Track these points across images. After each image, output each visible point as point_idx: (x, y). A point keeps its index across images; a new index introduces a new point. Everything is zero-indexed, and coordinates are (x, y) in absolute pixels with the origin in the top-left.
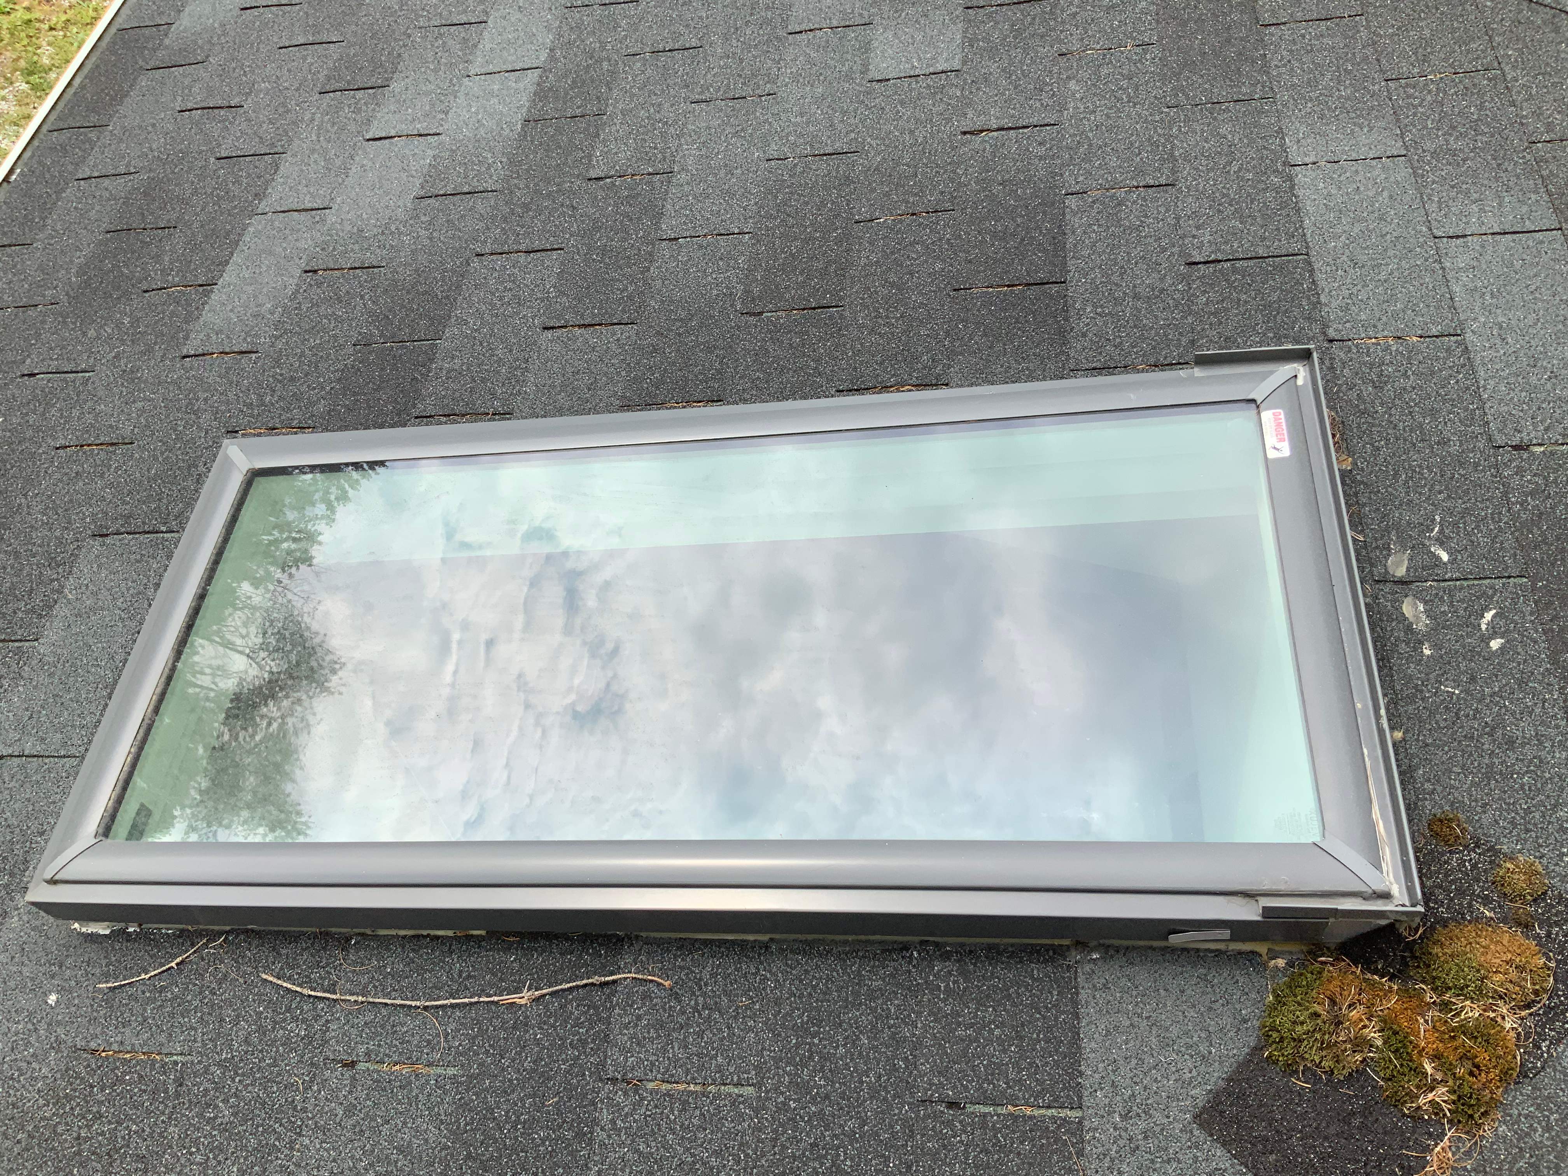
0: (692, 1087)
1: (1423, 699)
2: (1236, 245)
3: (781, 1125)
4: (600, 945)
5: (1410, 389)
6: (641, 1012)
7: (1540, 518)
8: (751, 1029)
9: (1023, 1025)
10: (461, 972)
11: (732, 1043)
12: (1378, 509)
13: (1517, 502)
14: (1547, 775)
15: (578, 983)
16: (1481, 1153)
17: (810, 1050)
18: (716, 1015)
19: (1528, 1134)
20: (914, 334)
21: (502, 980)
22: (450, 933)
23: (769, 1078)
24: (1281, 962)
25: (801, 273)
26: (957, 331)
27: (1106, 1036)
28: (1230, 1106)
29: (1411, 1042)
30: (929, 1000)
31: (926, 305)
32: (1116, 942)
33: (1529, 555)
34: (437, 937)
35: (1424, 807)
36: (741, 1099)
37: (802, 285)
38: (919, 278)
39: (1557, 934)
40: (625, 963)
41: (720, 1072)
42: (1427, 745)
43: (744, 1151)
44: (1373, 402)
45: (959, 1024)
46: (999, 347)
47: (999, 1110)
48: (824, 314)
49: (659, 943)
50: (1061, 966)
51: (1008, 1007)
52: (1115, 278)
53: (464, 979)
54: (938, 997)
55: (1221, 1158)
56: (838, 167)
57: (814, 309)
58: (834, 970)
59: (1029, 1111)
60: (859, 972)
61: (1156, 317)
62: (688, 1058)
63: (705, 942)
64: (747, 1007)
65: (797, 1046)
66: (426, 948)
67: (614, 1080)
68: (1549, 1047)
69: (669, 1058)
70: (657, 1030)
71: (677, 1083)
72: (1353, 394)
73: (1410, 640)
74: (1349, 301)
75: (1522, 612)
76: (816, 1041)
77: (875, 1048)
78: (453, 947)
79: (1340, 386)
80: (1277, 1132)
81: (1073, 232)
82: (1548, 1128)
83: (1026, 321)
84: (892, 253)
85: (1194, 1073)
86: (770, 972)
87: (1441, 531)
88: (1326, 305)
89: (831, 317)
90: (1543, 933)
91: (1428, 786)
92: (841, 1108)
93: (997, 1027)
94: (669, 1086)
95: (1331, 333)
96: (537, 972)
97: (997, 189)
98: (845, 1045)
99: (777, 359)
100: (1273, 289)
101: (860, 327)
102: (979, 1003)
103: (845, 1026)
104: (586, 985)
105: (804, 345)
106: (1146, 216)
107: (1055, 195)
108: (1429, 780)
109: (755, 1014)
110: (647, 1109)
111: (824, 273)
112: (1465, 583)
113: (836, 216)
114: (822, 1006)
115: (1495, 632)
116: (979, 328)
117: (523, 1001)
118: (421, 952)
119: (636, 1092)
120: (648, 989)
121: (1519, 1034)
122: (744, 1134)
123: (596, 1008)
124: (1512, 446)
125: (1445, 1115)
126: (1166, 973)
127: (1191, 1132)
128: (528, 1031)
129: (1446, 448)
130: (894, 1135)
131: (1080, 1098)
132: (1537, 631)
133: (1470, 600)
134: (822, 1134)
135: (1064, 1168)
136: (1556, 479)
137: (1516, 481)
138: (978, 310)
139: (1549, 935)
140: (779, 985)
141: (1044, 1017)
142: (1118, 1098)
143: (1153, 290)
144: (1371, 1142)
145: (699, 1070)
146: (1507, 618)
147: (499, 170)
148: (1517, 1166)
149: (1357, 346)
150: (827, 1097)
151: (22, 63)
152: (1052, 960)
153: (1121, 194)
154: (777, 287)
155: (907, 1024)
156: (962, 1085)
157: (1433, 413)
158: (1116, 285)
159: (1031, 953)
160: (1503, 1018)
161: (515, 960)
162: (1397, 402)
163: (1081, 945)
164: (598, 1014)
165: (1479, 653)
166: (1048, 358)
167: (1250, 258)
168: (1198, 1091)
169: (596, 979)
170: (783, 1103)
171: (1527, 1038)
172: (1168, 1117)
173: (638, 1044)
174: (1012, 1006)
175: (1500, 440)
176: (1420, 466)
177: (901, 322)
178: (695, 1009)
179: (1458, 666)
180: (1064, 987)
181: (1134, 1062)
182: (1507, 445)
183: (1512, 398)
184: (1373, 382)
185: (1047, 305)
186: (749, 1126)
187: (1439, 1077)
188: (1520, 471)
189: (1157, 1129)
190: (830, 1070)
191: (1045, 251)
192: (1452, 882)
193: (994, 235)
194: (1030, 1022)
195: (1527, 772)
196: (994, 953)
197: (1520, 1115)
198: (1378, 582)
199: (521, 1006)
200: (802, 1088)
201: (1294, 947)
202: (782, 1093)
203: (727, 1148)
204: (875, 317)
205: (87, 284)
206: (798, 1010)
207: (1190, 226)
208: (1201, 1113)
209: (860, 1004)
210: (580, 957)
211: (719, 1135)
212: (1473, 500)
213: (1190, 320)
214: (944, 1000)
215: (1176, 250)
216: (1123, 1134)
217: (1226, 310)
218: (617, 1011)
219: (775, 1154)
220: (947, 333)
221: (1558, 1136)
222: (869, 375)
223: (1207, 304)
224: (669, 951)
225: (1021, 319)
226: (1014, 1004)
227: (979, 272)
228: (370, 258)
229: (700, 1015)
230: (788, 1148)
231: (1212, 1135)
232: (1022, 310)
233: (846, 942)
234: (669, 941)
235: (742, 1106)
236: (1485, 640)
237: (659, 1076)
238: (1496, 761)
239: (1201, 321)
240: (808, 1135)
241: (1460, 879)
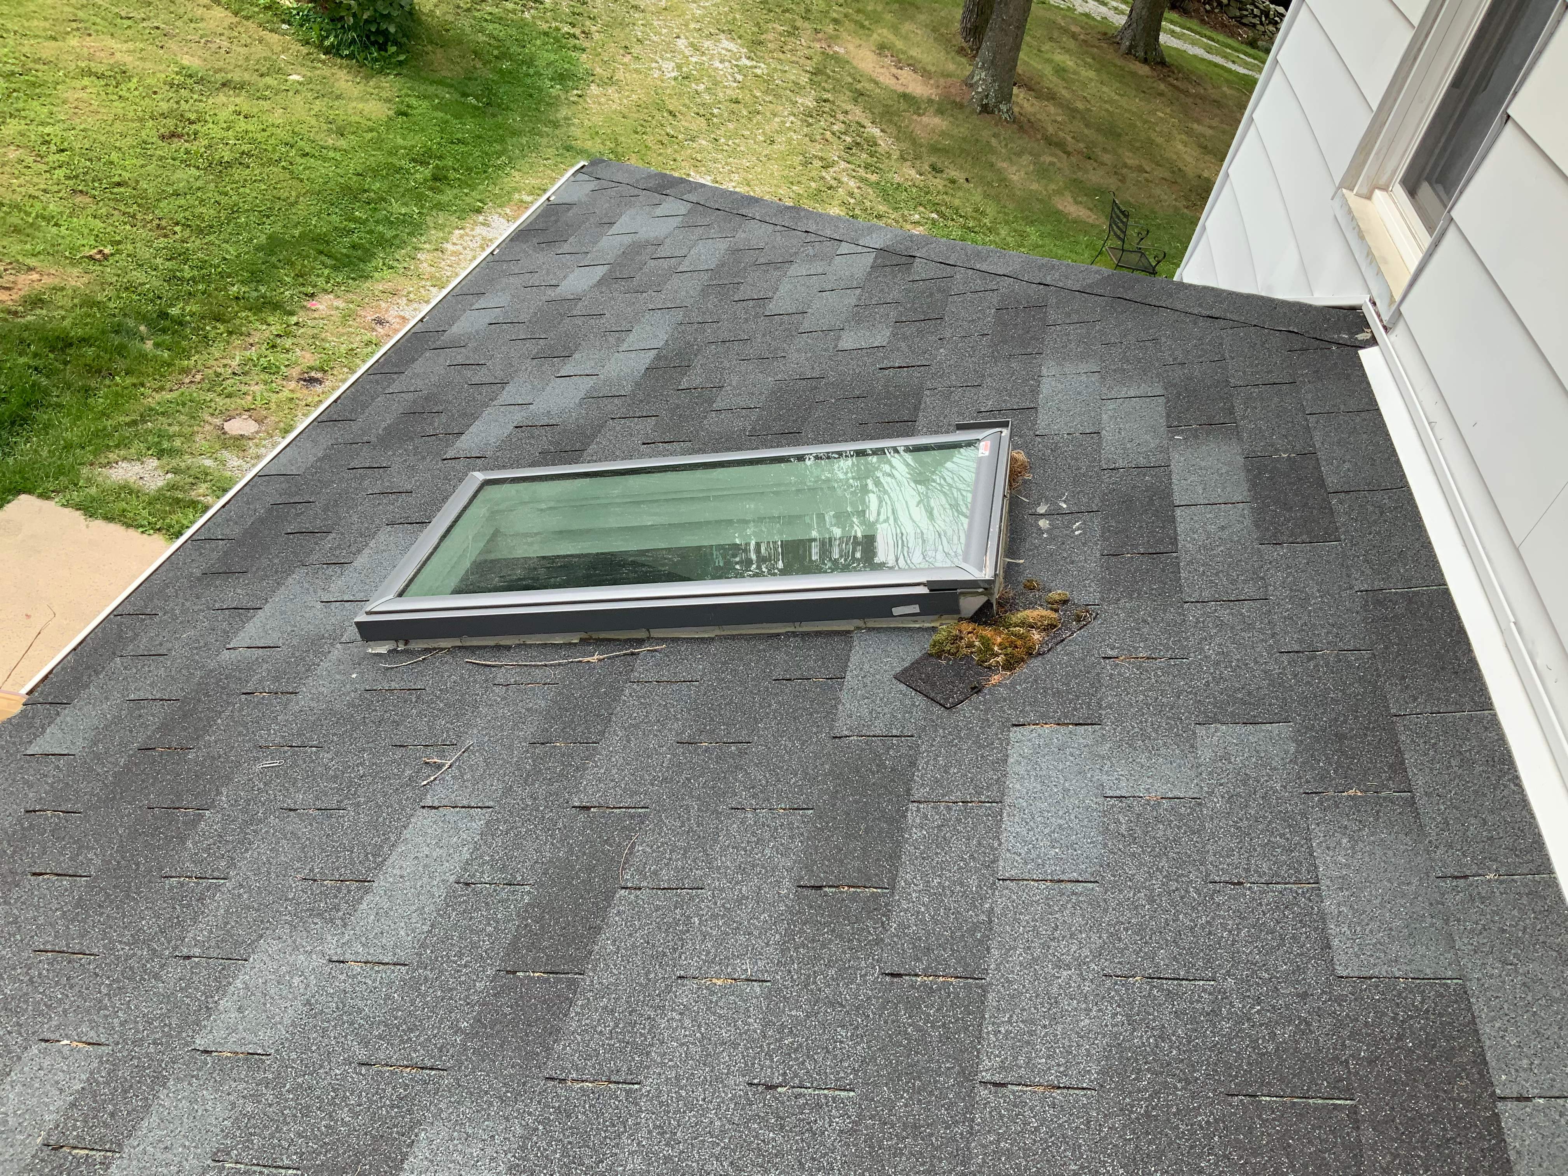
1: (1037, 550)
2: (1003, 405)
5: (1068, 451)
6: (650, 661)
7: (1113, 491)
8: (701, 664)
9: (826, 655)
10: (565, 655)
11: (691, 669)
12: (1039, 491)
13: (1105, 487)
14: (1085, 571)
16: (1013, 677)
17: (727, 668)
18: (685, 661)
19: (1035, 671)
22: (562, 642)
24: (944, 627)
25: (783, 421)
27: (862, 655)
28: (911, 672)
30: (785, 650)
32: (873, 624)
33: (1103, 504)
37: (783, 425)
38: (843, 421)
39: (1068, 614)
44: (1049, 456)
47: (809, 680)
50: (848, 636)
51: (821, 650)
52: (941, 419)
55: (904, 689)
56: (812, 383)
57: (786, 433)
58: (743, 643)
59: (822, 680)
62: (670, 674)
64: (701, 658)
65: (721, 667)
67: (634, 682)
68: (1052, 645)
69: (660, 674)
70: (656, 666)
72: (1040, 453)
73: (1038, 532)
74: (1051, 423)
75: (1094, 522)
76: (730, 665)
77: (757, 666)
79: (1036, 450)
80: (928, 677)
81: (925, 403)
82: (1045, 670)
84: (832, 412)
85: (898, 663)
86: (713, 646)
87: (1066, 499)
88: (1039, 424)
92: (738, 684)
93: (814, 656)
95: (1038, 433)
97: (891, 389)
98: (743, 666)
104: (625, 654)
107: (920, 390)
108: (1030, 574)
109: (704, 659)
111: (795, 421)
112: (1071, 514)
113: (806, 401)
115: (1079, 529)
117: (594, 660)
120: (655, 654)
125: (1001, 666)
126: (894, 635)
127: (892, 681)
128: (594, 670)
129: (1079, 471)
130: (759, 691)
131: (845, 674)
132: (1098, 529)
133: (1071, 519)
134: (727, 692)
135: (833, 695)
136: (1125, 479)
137: (1107, 480)
138: (870, 431)
139: (1064, 614)
140: (717, 650)
141: (836, 652)
142: (862, 673)
145: (674, 678)
146: (1086, 524)
147: (628, 388)
148: (1028, 680)
149: (1048, 437)
151: (282, 425)
152: (845, 635)
154: (769, 426)
156: (794, 674)
157: (1077, 459)
159: (836, 633)
160: (1034, 634)
161: (592, 648)
162: (1061, 456)
163: (859, 628)
164: (629, 664)
165: (1069, 536)
167: (1009, 410)
168: (898, 668)
169: (629, 652)
171: (1043, 641)
172: (882, 677)
173: (647, 671)
175: (1105, 467)
176: (1064, 477)
177: (829, 436)
178: (676, 660)
179: (1057, 539)
180: (847, 643)
181: (872, 661)
182: (1107, 469)
183: (1116, 452)
184: (1052, 449)
187: (1000, 651)
188: (1110, 477)
189: (877, 680)
191: (909, 410)
192: (1028, 600)
193: (885, 405)
194: (829, 654)
195: (1076, 571)
196: (818, 634)
197: (1034, 665)
198: (1029, 515)
200: (720, 679)
204: (817, 435)
205: (389, 434)
206: (724, 657)
208: (898, 675)
212: (1085, 488)
214: (792, 650)
215: (974, 408)
216: (861, 682)
218: (638, 661)
221: (1048, 671)
226: (824, 649)
227: (874, 418)
228: (552, 422)
231: (901, 682)
232: (891, 431)
236: (1073, 531)
238: (1064, 568)
240: (720, 693)
241: (1032, 600)
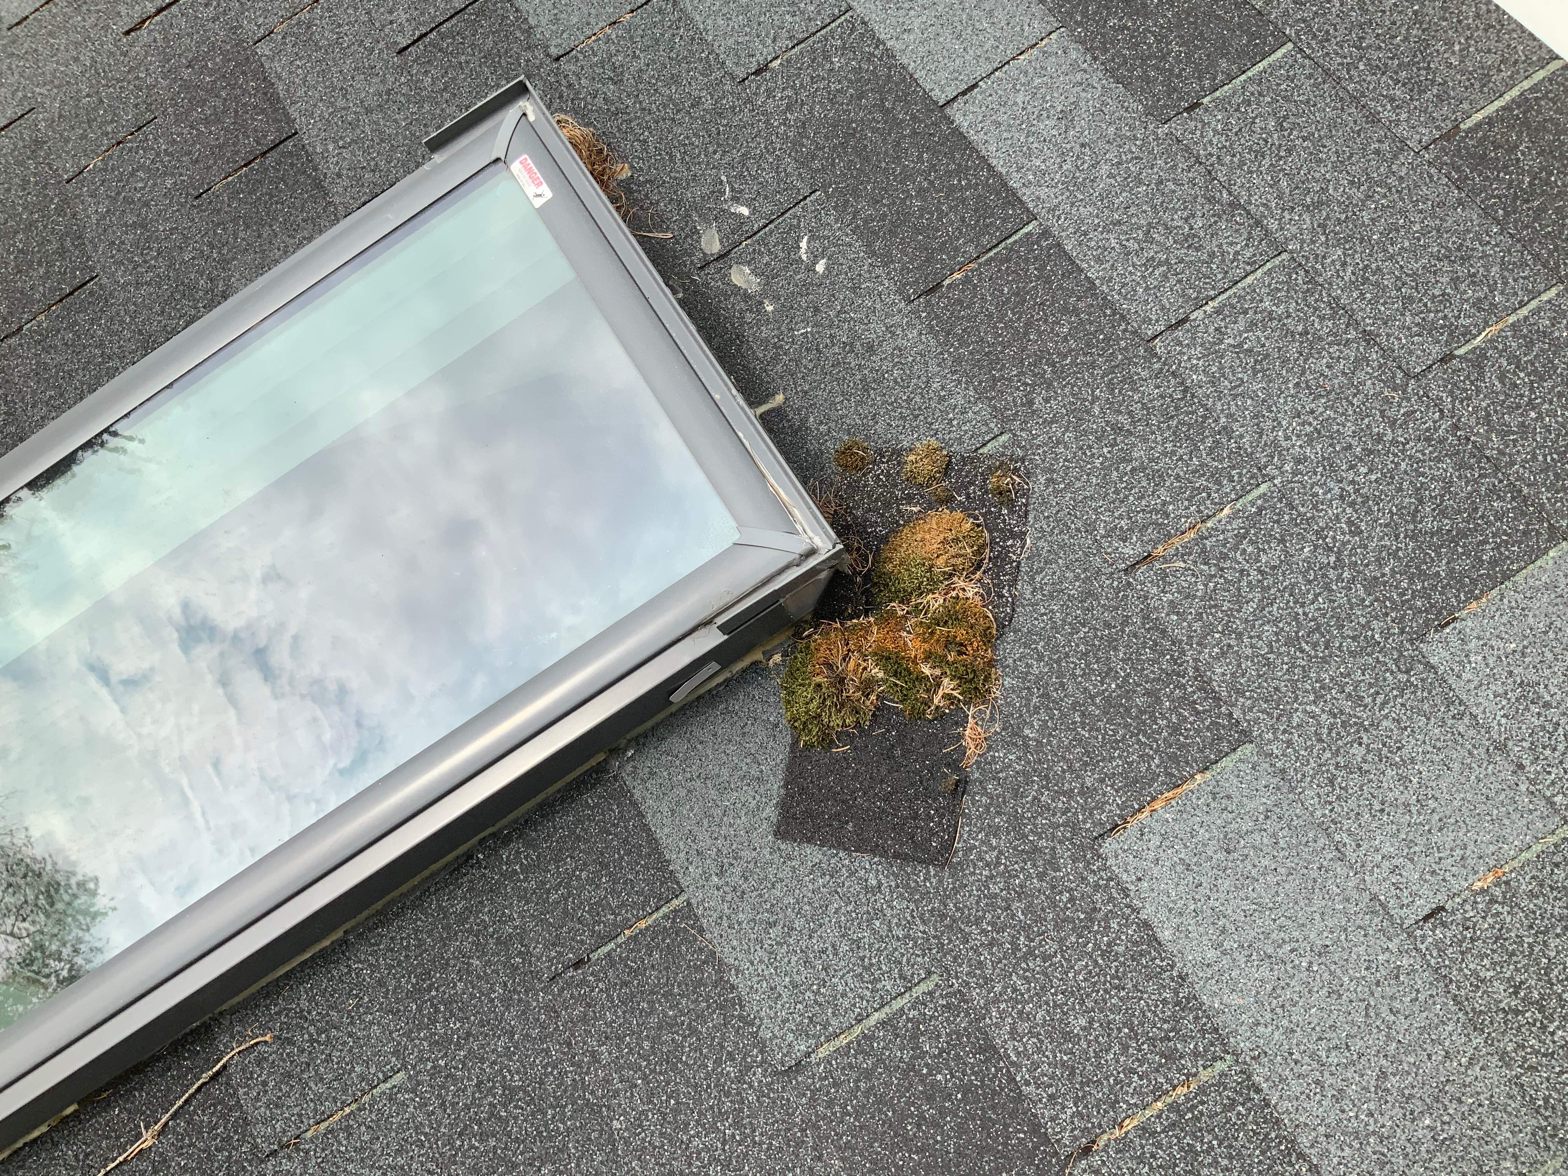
0: (347, 1110)
1: (785, 354)
2: (432, 11)
3: (441, 1087)
4: (192, 1043)
5: (645, 68)
6: (264, 1077)
7: (804, 128)
8: (372, 1023)
9: (602, 854)
10: (76, 1156)
11: (361, 1047)
12: (672, 199)
13: (780, 124)
14: (910, 359)
15: (190, 1092)
16: (1001, 712)
17: (432, 1005)
18: (334, 1032)
19: (1027, 673)
20: (180, 264)
21: (118, 1138)
22: (44, 1129)
23: (409, 1054)
24: (777, 658)
25: (40, 264)
26: (218, 237)
27: (673, 815)
28: (798, 805)
29: (903, 658)
30: (513, 888)
31: (177, 228)
32: (640, 729)
33: (811, 169)
34: (35, 1140)
35: (827, 448)
36: (395, 1090)
37: (47, 276)
38: (156, 205)
39: (974, 492)
40: (224, 1044)
41: (363, 1080)
42: (806, 392)
43: (422, 1133)
44: (620, 98)
45: (548, 892)
46: (266, 232)
47: (620, 940)
48: (82, 294)
49: (244, 1005)
50: (608, 780)
51: (582, 847)
52: (341, 103)
53: (84, 1161)
54: (519, 880)
55: (813, 853)
56: (21, 133)
57: (71, 293)
58: (417, 920)
59: (642, 925)
60: (440, 906)
61: (396, 121)
62: (329, 1088)
63: (287, 975)
64: (358, 1006)
65: (420, 1009)
66: (30, 1157)
67: (274, 1153)
68: (1009, 590)
69: (311, 1100)
70: (287, 1084)
71: (332, 1116)
72: (599, 101)
73: (751, 306)
74: (556, 11)
75: (828, 224)
76: (434, 993)
77: (488, 963)
78: (56, 1139)
79: (584, 99)
80: (843, 802)
81: (280, 78)
82: (1040, 658)
83: (280, 191)
84: (119, 194)
85: (758, 797)
86: (360, 962)
87: (732, 190)
88: (537, 26)
89: (92, 294)
90: (962, 498)
91: (823, 428)
92: (487, 1035)
93: (582, 870)
94: (326, 1124)
95: (554, 51)
96: (147, 1108)
97: (186, 73)
98: (460, 980)
99: (59, 366)
100: (486, 36)
101: (124, 287)
102: (557, 861)
103: (452, 962)
104: (199, 1089)
105: (79, 336)
106: (340, 26)
107: (245, 49)
108: (821, 423)
109: (368, 1007)
110: (317, 1158)
111: (62, 252)
112: (772, 226)
113: (45, 187)
114: (423, 959)
115: (816, 256)
116: (239, 224)
117: (149, 1143)
118: (27, 1164)
119: (298, 1150)
120: (259, 1053)
121: (982, 595)
122: (414, 1117)
123: (221, 1102)
124: (753, 74)
125: (959, 700)
126: (694, 728)
127: (779, 849)
128: (170, 1166)
129: (701, 107)
130: (543, 1027)
131: (678, 883)
132: (847, 235)
133: (783, 239)
134: (481, 1069)
135: (695, 951)
136: (802, 84)
137: (771, 105)
138: (229, 206)
139: (968, 497)
140: (374, 968)
141: (616, 835)
142: (708, 861)
143: (381, 96)
144: (916, 761)
145: (345, 1091)
146: (819, 238)
148: (1032, 704)
149: (581, 52)
150: (469, 1034)
152: (598, 781)
153: (305, 16)
154: (22, 293)
155: (505, 922)
156: (577, 942)
157: (675, 79)
158: (344, 109)
159: (578, 787)
160: (964, 590)
161: (120, 1111)
162: (641, 86)
163: (616, 751)
164: (226, 1106)
165: (811, 284)
166: (319, 217)
167: (452, 17)
168: (768, 810)
169: (205, 1077)
170: (434, 1067)
171: (989, 594)
172: (755, 849)
173: (277, 1106)
174: (585, 844)
175: (741, 73)
176: (688, 138)
177: (161, 260)
178: (312, 1041)
179: (799, 305)
180: (619, 798)
181: (705, 822)
182: (749, 74)
183: (733, 27)
184: (612, 79)
185: (292, 165)
186: (415, 1108)
187: (938, 672)
188: (770, 93)
189: (751, 866)
190: (460, 1009)
191: (263, 111)
192: (877, 500)
193: (207, 122)
194: (607, 847)
195: (894, 366)
196: (547, 809)
197: (1015, 661)
198: (702, 268)
199: (150, 1148)
200: (442, 1043)
201: (782, 638)
202: (428, 1059)
203: (406, 1141)
204: (134, 268)
206: (404, 977)
207: (382, 14)
208: (779, 828)
209: (456, 934)
210: (180, 1066)
211: (393, 1134)
212: (745, 144)
213: (427, 107)
214: (526, 879)
215: (382, 45)
216: (727, 889)
217: (453, 79)
218: (241, 1091)
219: (449, 1115)
220: (211, 246)
221: (1051, 659)
222: (156, 331)
223: (433, 83)
224: (257, 1006)
225: (275, 192)
226: (586, 841)
227: (211, 167)
229: (318, 1042)
230: (458, 1103)
231: (795, 841)
232: (270, 183)
233: (414, 888)
234: (253, 997)
235: (399, 1095)
236: (811, 269)
237: (311, 1122)
238: (866, 372)
239: (436, 103)
240: (470, 1079)
241: (882, 493)
